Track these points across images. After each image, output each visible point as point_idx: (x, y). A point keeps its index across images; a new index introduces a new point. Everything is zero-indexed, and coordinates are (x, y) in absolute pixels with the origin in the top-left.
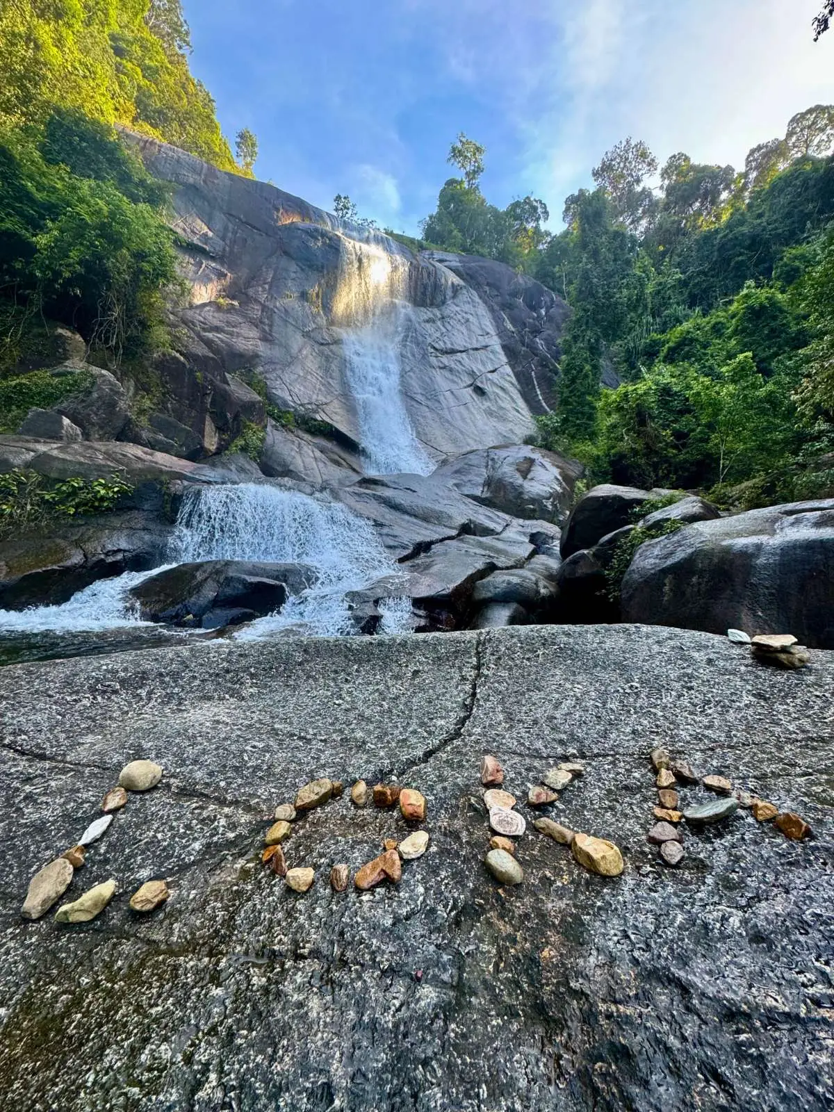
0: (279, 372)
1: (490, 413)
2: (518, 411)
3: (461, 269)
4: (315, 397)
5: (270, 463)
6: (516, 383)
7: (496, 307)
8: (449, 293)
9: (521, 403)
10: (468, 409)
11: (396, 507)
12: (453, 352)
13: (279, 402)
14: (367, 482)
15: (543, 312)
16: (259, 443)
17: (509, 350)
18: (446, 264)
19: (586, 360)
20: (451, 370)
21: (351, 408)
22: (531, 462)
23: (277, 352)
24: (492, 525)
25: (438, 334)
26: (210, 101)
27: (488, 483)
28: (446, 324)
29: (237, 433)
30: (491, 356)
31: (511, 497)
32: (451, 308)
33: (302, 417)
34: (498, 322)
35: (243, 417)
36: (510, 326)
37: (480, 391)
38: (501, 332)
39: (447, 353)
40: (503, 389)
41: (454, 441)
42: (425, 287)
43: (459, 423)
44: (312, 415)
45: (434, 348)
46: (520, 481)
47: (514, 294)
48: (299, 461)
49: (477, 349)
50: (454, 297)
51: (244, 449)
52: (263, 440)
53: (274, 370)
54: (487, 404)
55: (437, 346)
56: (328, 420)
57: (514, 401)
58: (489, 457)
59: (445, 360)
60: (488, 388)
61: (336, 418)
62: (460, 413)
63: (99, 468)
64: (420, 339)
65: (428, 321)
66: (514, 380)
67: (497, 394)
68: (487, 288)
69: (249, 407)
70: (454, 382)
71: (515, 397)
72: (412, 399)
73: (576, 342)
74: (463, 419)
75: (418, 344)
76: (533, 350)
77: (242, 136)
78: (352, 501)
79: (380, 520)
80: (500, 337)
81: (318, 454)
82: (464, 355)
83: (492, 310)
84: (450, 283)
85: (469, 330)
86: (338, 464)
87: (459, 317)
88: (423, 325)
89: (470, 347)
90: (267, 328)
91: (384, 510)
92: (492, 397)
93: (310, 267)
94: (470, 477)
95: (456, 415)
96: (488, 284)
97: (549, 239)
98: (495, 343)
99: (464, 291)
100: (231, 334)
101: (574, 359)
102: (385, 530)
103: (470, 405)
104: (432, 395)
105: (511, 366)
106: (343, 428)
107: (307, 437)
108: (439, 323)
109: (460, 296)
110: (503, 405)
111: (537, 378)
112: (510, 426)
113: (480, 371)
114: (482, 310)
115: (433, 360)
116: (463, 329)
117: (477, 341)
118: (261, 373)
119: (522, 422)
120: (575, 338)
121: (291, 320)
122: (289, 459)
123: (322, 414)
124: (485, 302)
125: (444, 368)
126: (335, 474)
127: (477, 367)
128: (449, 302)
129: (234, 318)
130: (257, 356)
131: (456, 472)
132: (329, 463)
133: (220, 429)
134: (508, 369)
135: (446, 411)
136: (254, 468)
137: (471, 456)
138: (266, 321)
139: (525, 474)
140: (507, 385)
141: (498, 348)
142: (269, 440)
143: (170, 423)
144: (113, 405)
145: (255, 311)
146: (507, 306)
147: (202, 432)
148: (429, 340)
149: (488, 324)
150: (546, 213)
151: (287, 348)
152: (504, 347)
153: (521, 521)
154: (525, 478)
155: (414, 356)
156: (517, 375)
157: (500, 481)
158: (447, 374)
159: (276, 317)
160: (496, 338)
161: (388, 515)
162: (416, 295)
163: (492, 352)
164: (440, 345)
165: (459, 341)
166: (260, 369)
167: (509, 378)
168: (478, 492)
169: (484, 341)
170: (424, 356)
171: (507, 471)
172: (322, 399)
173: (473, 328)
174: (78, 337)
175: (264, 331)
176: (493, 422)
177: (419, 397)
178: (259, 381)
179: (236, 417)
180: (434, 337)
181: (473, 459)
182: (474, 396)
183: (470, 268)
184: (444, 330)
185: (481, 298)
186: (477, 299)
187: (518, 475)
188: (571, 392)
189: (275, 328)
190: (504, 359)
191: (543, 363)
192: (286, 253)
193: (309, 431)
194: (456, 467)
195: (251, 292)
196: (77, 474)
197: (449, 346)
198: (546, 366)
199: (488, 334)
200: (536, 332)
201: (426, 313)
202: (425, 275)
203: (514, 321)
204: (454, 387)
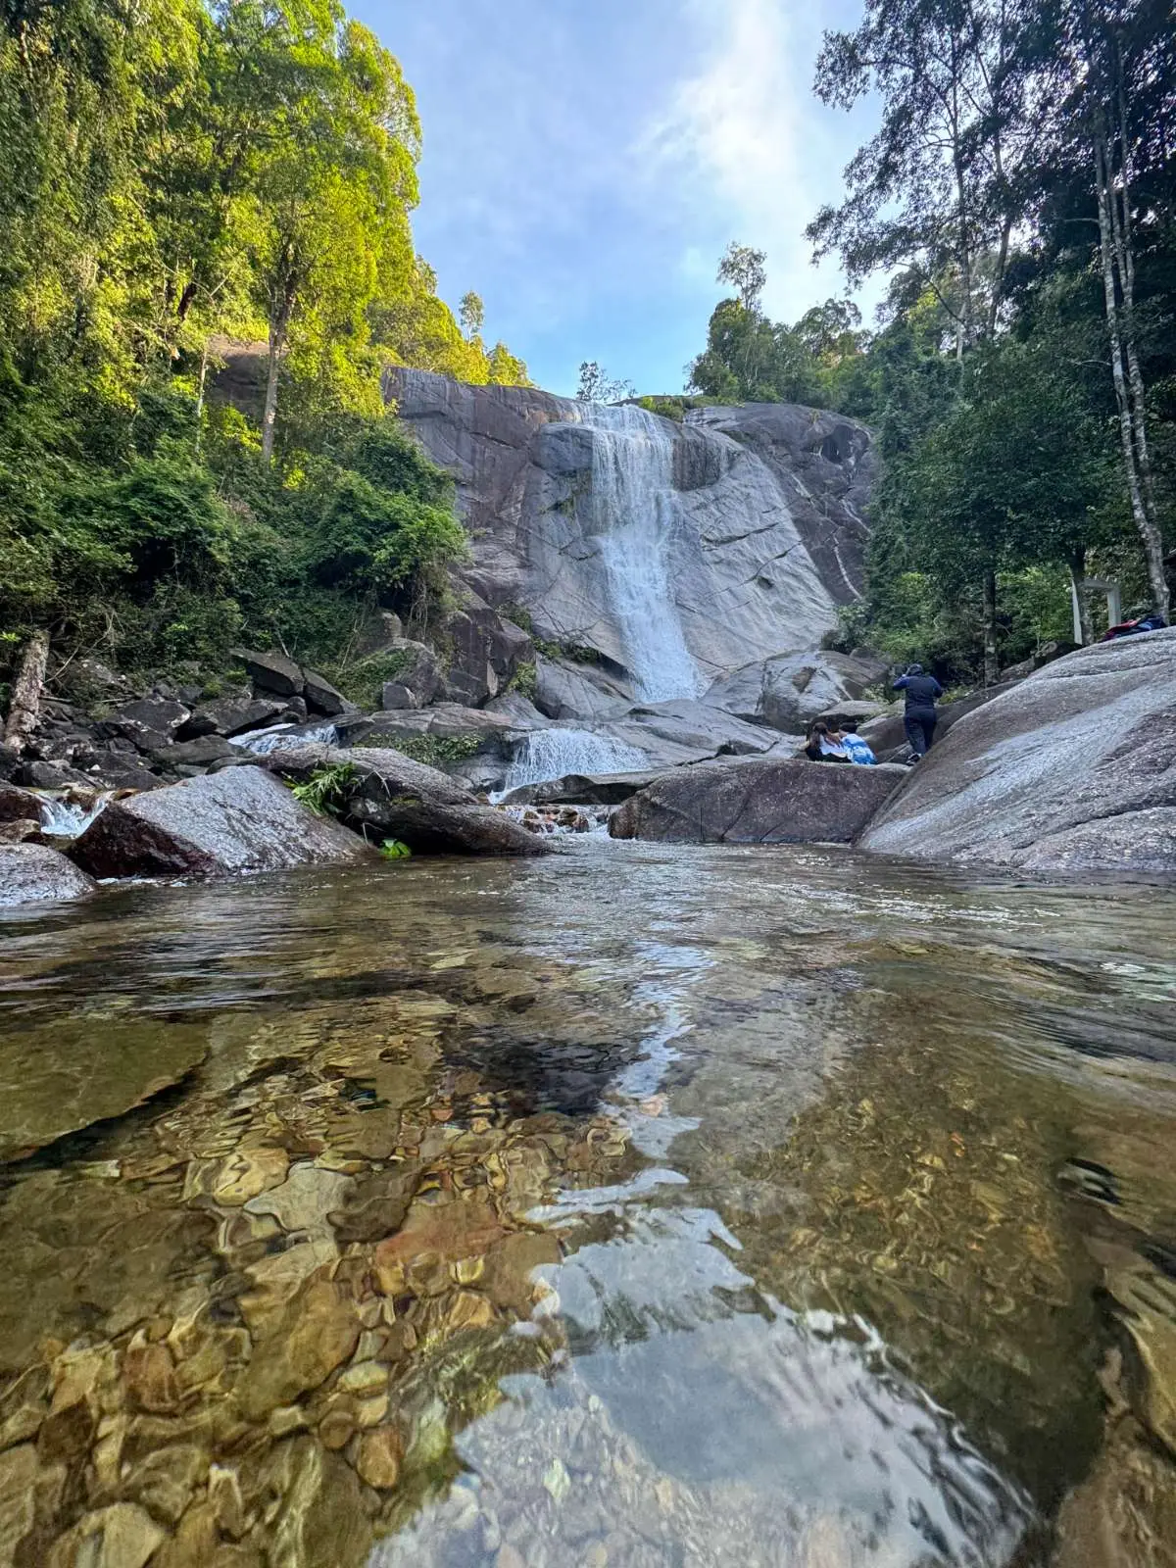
0: (540, 601)
1: (779, 609)
2: (814, 601)
3: (738, 430)
4: (577, 623)
5: (544, 700)
6: (813, 566)
7: (786, 470)
8: (724, 465)
9: (820, 591)
10: (751, 609)
11: (662, 736)
12: (731, 539)
13: (544, 633)
14: (638, 713)
15: (852, 461)
16: (530, 680)
17: (804, 526)
18: (719, 425)
19: (899, 528)
20: (729, 563)
21: (616, 627)
22: (811, 672)
23: (535, 578)
24: (758, 744)
25: (712, 522)
26: (431, 273)
27: (763, 700)
28: (722, 507)
29: (513, 674)
30: (779, 536)
31: (785, 712)
32: (728, 484)
33: (567, 646)
34: (788, 488)
35: (516, 659)
36: (803, 491)
37: (766, 584)
38: (793, 501)
39: (723, 542)
40: (796, 576)
41: (733, 650)
42: (693, 465)
43: (740, 629)
44: (578, 643)
45: (708, 540)
46: (794, 694)
47: (809, 448)
48: (569, 694)
49: (761, 531)
50: (730, 468)
51: (519, 688)
52: (533, 677)
53: (535, 598)
54: (775, 599)
55: (710, 537)
56: (595, 647)
57: (810, 589)
58: (766, 672)
59: (721, 552)
60: (776, 578)
61: (601, 642)
62: (741, 616)
63: (464, 728)
64: (690, 532)
65: (698, 508)
66: (810, 562)
67: (788, 585)
68: (772, 448)
69: (520, 648)
70: (731, 577)
71: (811, 584)
72: (683, 606)
73: (884, 508)
74: (745, 623)
75: (687, 539)
76: (837, 517)
77: (465, 301)
78: (625, 734)
79: (649, 748)
80: (791, 510)
81: (588, 684)
82: (744, 542)
83: (780, 475)
84: (724, 451)
85: (750, 508)
86: (606, 691)
87: (738, 493)
88: (692, 514)
89: (752, 529)
90: (523, 553)
91: (652, 739)
92: (781, 589)
93: (562, 474)
94: (744, 695)
95: (736, 619)
96: (775, 442)
97: (870, 340)
98: (785, 518)
99: (744, 458)
100: (490, 566)
101: (883, 529)
102: (653, 756)
103: (752, 604)
104: (707, 598)
105: (805, 544)
106: (609, 651)
107: (574, 666)
108: (712, 508)
109: (738, 467)
110: (795, 597)
111: (842, 554)
112: (804, 622)
113: (765, 558)
114: (768, 477)
115: (707, 556)
116: (743, 509)
117: (761, 519)
118: (523, 604)
119: (821, 614)
120: (884, 503)
121: (546, 538)
122: (560, 694)
123: (587, 639)
124: (771, 467)
125: (721, 561)
126: (604, 703)
127: (763, 554)
128: (724, 476)
129: (492, 548)
130: (517, 586)
131: (729, 691)
132: (597, 692)
133: (499, 674)
134: (803, 550)
135: (724, 616)
136: (529, 705)
137: (746, 672)
138: (522, 545)
139: (801, 687)
140: (801, 571)
141: (790, 526)
142: (540, 677)
143: (463, 676)
144: (430, 671)
145: (510, 536)
146: (800, 466)
147: (485, 678)
148: (701, 532)
149: (775, 495)
150: (857, 314)
151: (545, 570)
152: (796, 522)
153: (792, 738)
154: (801, 691)
155: (683, 554)
156: (813, 555)
157: (774, 697)
158: (724, 569)
159: (531, 537)
160: (786, 512)
161: (656, 743)
162: (683, 476)
163: (782, 531)
164: (716, 535)
165: (739, 526)
166: (521, 600)
167: (803, 562)
168: (752, 710)
169: (771, 518)
170: (696, 553)
171: (783, 686)
172: (585, 623)
173: (755, 503)
174: (396, 617)
175: (521, 557)
176: (782, 620)
177: (691, 604)
178: (522, 614)
179: (511, 661)
180: (706, 527)
181: (749, 674)
182: (758, 590)
183: (749, 426)
184: (718, 514)
185: (764, 462)
186: (760, 465)
187: (794, 689)
188: (882, 570)
189: (532, 551)
190: (797, 537)
191: (852, 533)
192: (536, 464)
193: (576, 660)
194: (730, 685)
195: (503, 514)
196: (453, 734)
197: (726, 534)
198: (855, 536)
199: (774, 508)
200: (841, 490)
201: (695, 497)
202: (693, 451)
203: (810, 482)
204: (732, 584)
